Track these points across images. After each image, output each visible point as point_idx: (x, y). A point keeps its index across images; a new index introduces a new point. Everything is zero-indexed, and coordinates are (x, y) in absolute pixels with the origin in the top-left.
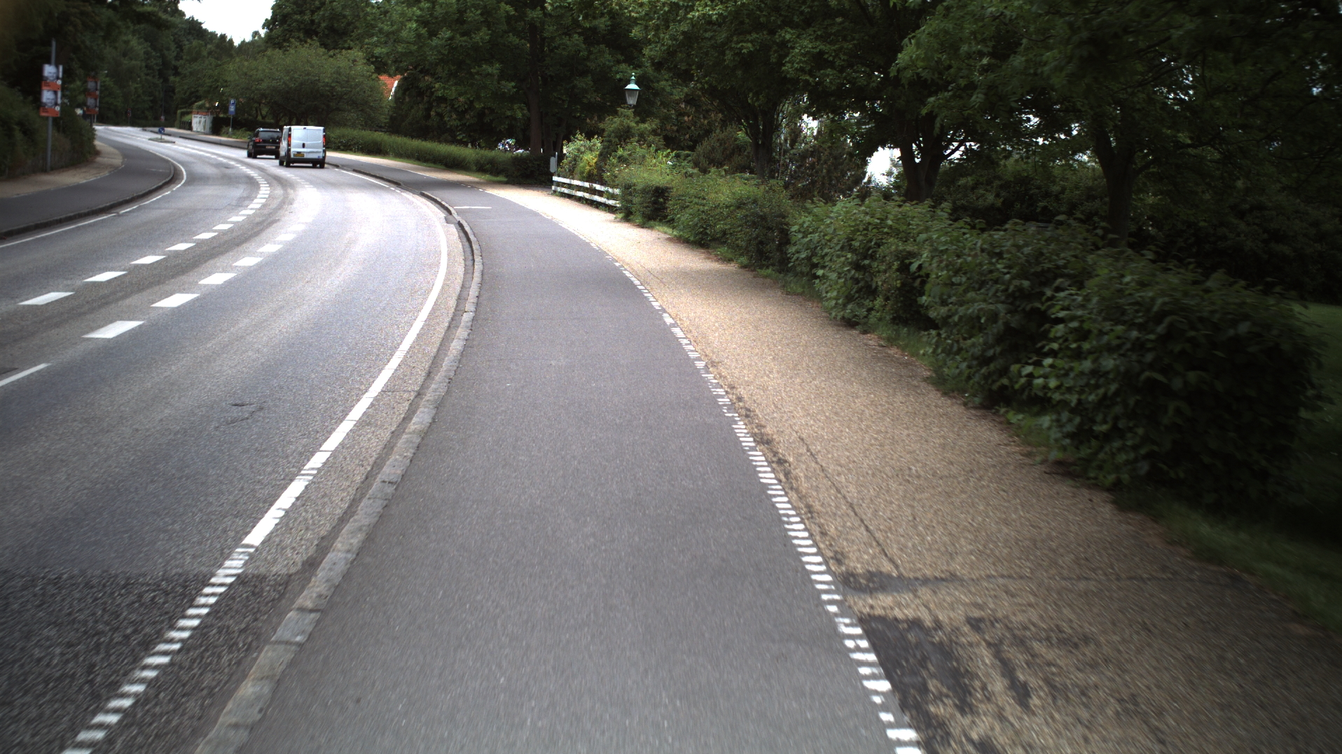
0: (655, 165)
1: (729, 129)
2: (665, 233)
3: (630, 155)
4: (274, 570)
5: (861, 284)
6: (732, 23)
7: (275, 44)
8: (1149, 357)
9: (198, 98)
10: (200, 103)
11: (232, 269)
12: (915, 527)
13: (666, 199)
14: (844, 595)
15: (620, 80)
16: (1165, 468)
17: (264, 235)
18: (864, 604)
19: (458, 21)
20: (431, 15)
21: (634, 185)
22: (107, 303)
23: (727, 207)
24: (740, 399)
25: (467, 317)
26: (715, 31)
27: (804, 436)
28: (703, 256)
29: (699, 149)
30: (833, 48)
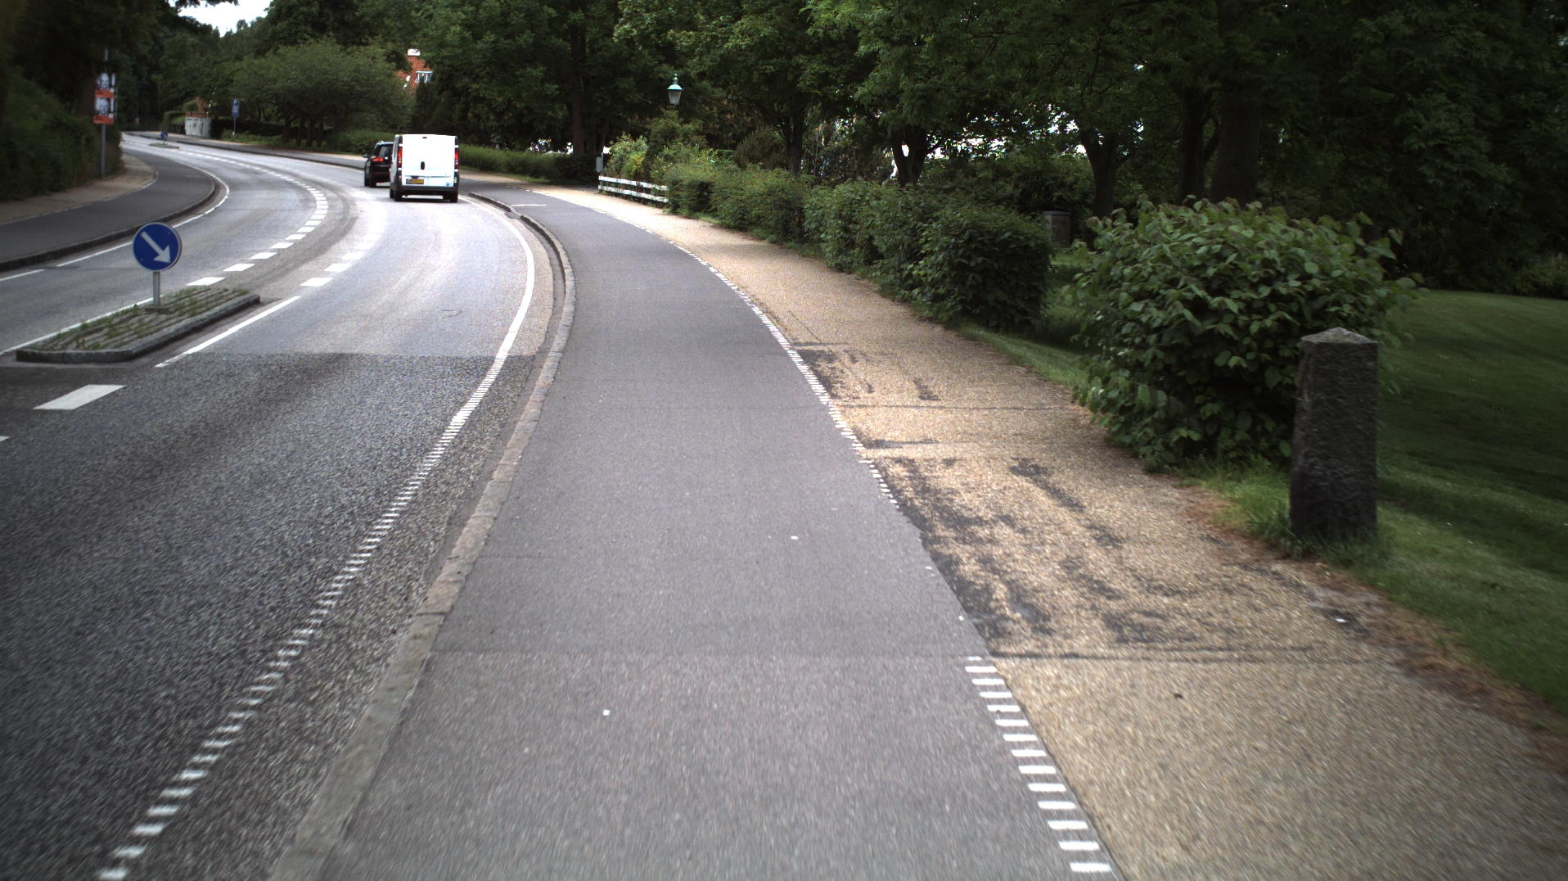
0: (698, 163)
1: (767, 129)
2: (709, 222)
3: (675, 154)
5: (847, 241)
9: (190, 98)
10: (192, 104)
12: (836, 332)
13: (710, 193)
15: (662, 80)
16: (969, 308)
18: (800, 348)
19: (501, 24)
20: (475, 18)
21: (681, 181)
23: (760, 195)
24: (757, 299)
26: (746, 57)
27: (793, 311)
28: (742, 237)
29: (740, 147)
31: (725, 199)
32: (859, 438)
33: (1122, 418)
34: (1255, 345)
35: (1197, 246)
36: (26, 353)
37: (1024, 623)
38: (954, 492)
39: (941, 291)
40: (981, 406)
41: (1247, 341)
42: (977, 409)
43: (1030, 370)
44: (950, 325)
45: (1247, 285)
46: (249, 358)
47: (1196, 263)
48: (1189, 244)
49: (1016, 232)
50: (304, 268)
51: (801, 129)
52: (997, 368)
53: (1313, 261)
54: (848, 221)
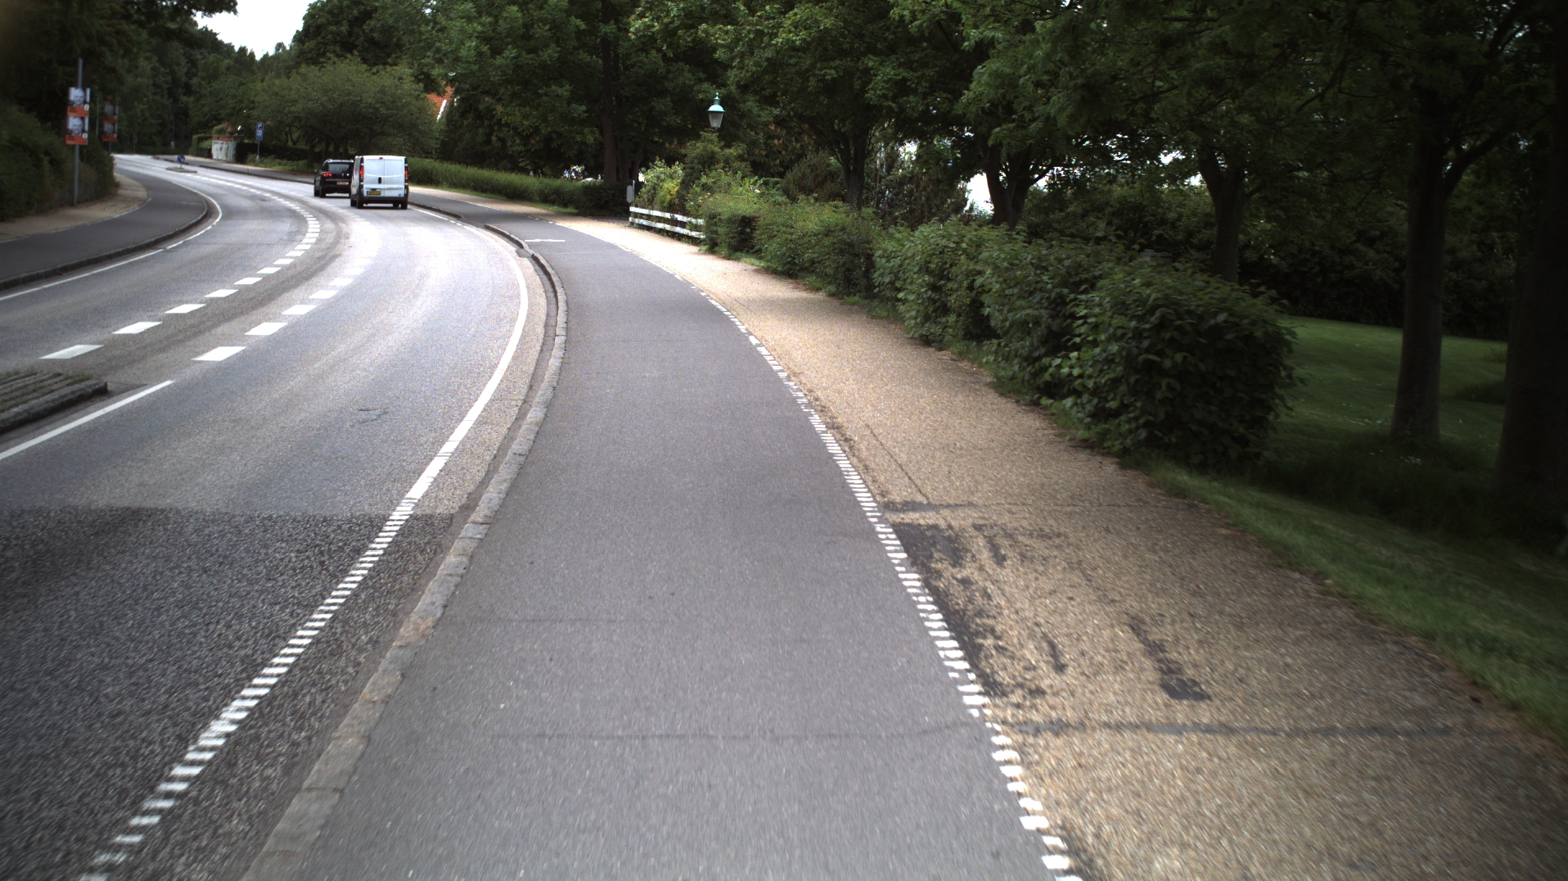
0: (741, 194)
1: (821, 154)
2: (753, 264)
3: (714, 183)
4: (438, 511)
5: (938, 304)
6: (816, 50)
7: (308, 59)
8: (1146, 343)
9: (220, 121)
10: (220, 126)
11: (311, 301)
12: (949, 477)
13: (753, 229)
14: (883, 513)
15: (702, 100)
16: (1160, 434)
17: (329, 269)
18: (896, 518)
19: (524, 37)
20: (494, 31)
21: (720, 214)
22: (201, 332)
23: (815, 235)
24: (817, 399)
25: (559, 340)
26: (800, 57)
27: (870, 423)
28: (791, 286)
29: (789, 175)
30: (916, 75)
31: (771, 237)
39: (1111, 404)
49: (1235, 314)
51: (863, 153)
54: (939, 275)
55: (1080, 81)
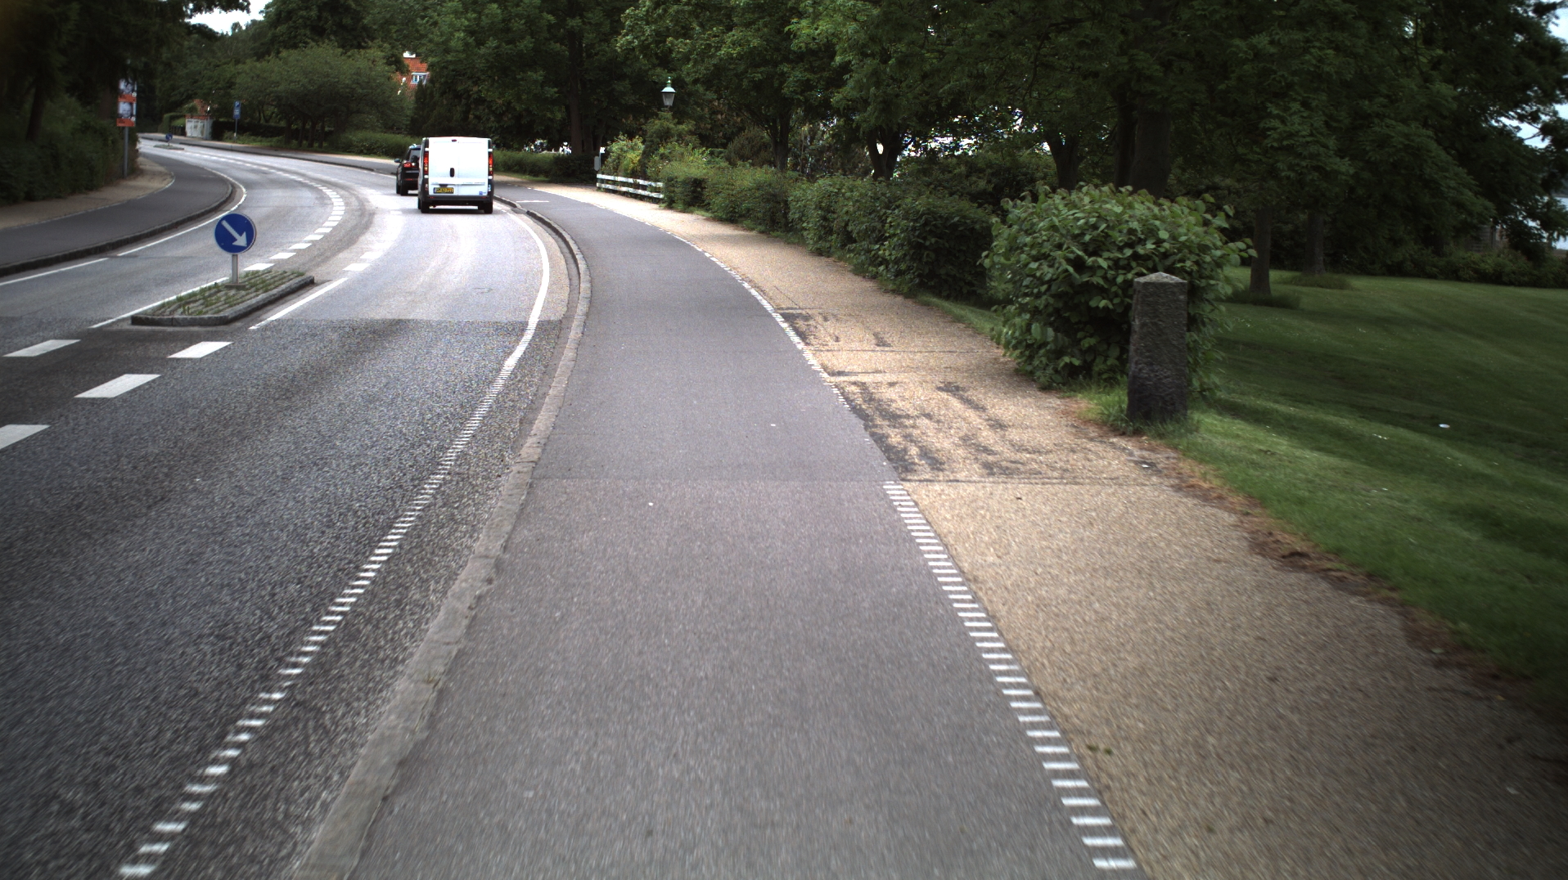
0: (692, 161)
1: (756, 128)
2: (703, 215)
3: (670, 153)
10: (190, 105)
13: (703, 188)
15: (656, 82)
16: (926, 281)
21: (676, 178)
23: (749, 190)
29: (730, 146)
31: (718, 193)
32: (825, 370)
33: (1027, 353)
34: (1120, 292)
35: (1078, 219)
36: (140, 318)
37: (926, 466)
38: (892, 401)
39: (903, 267)
40: (924, 350)
41: (1114, 289)
42: (921, 352)
43: (969, 325)
44: (910, 295)
45: (1116, 248)
46: (323, 323)
47: (1077, 232)
48: (1071, 217)
49: (964, 217)
50: (341, 255)
51: (787, 129)
52: (942, 325)
53: (1166, 230)
54: (827, 210)
55: (881, 99)
